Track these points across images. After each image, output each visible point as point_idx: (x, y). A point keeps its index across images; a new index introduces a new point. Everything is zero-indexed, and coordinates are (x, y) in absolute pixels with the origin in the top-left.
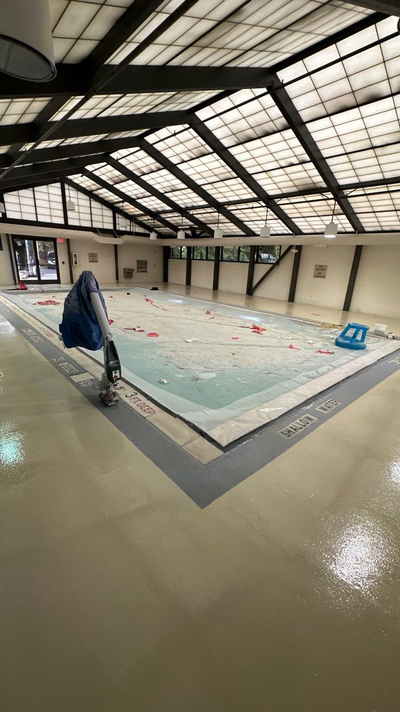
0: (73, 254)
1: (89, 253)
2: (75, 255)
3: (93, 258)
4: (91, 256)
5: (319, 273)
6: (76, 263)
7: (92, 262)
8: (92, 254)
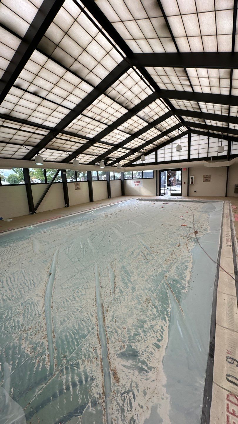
0: (191, 177)
1: (204, 176)
2: (192, 178)
3: (206, 178)
4: (205, 177)
6: (192, 183)
7: (206, 181)
8: (206, 176)
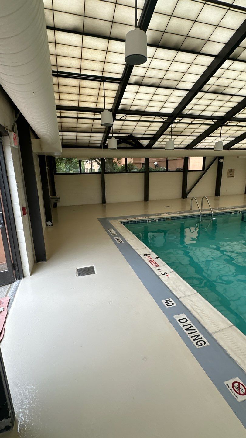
5: (230, 174)
